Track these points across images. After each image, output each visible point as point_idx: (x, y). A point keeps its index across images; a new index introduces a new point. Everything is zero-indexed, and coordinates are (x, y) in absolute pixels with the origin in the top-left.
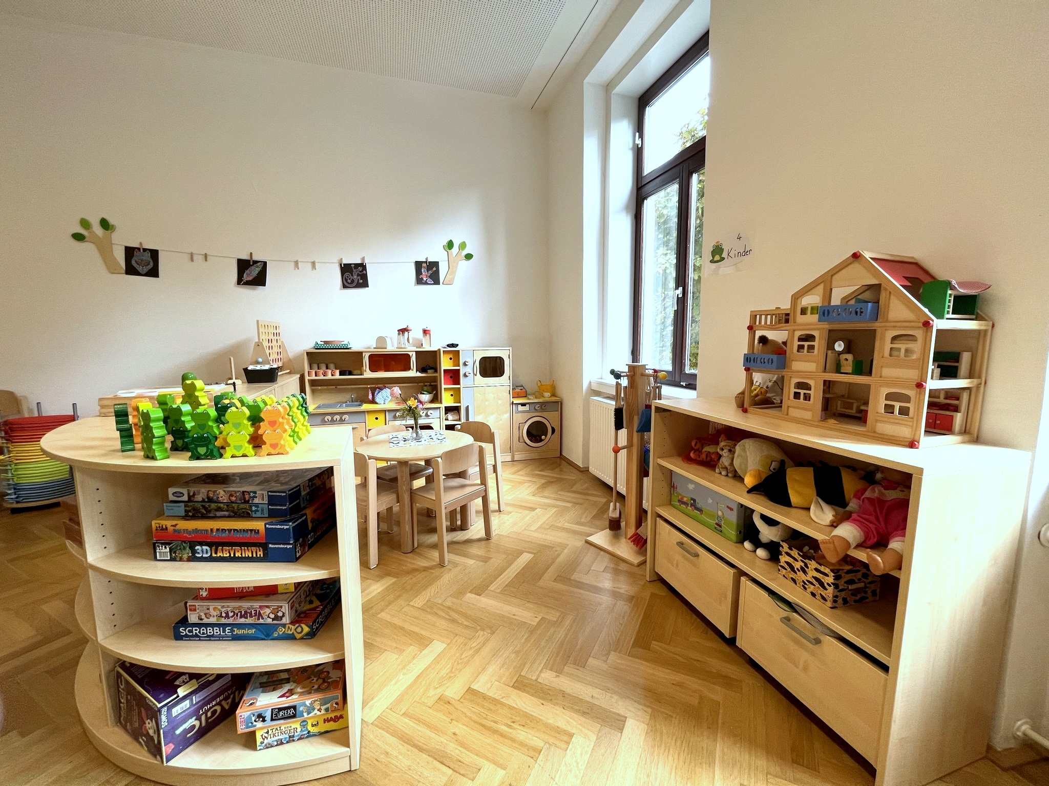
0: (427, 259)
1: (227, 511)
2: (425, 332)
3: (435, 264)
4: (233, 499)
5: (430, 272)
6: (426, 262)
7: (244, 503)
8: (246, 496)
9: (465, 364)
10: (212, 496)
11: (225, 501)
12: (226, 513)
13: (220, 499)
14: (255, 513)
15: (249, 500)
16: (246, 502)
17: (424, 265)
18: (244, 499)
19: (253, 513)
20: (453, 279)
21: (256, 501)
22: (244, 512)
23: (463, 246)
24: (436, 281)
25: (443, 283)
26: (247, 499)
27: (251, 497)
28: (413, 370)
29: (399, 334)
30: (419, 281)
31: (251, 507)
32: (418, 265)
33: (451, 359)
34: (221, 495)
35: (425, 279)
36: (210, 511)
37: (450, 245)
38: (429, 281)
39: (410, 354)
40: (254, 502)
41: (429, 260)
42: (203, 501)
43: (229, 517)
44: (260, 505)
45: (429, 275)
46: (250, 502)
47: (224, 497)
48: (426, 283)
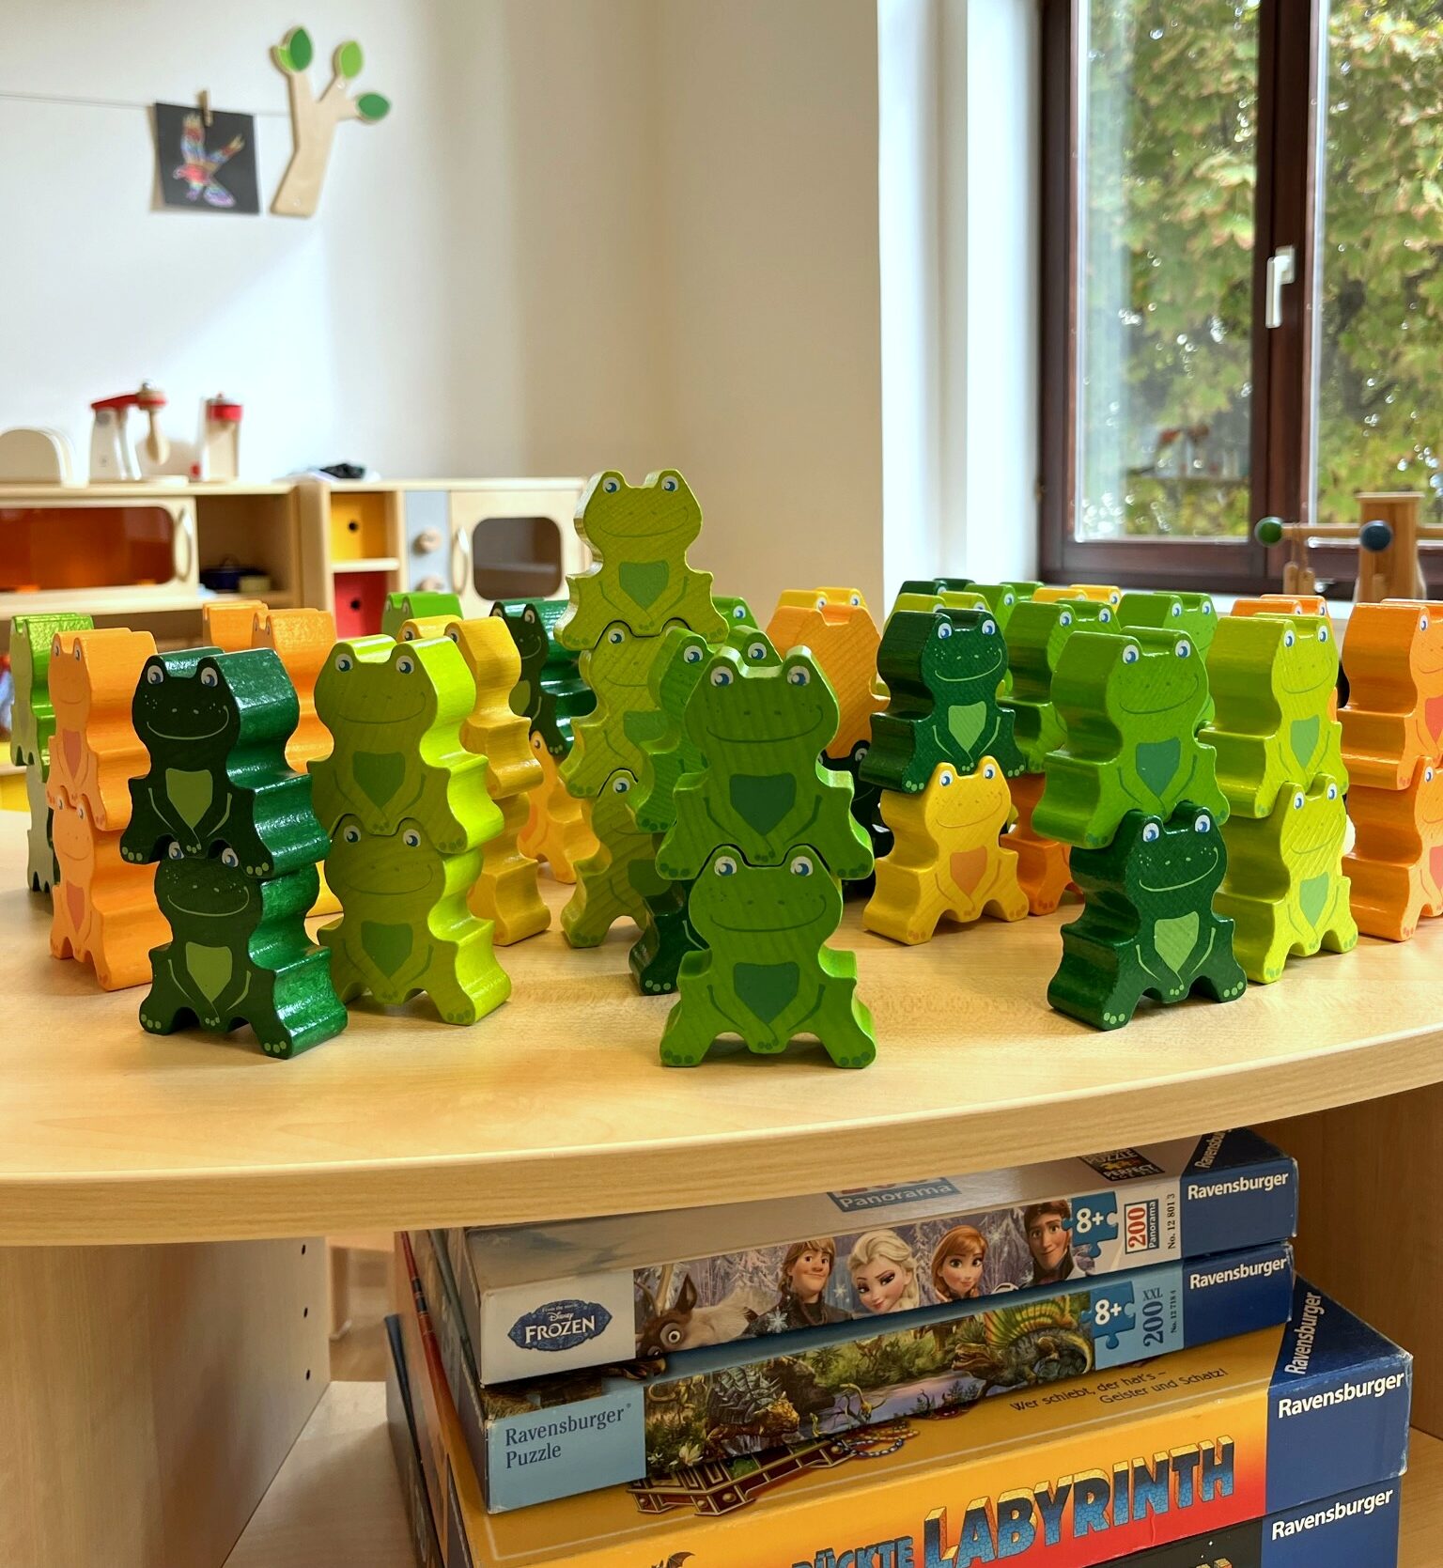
0: (203, 97)
1: (941, 1369)
2: (221, 413)
3: (239, 125)
4: (966, 1274)
5: (219, 156)
6: (200, 111)
7: (1035, 1288)
8: (1048, 1237)
9: (418, 548)
10: (815, 1283)
11: (908, 1305)
12: (934, 1388)
13: (878, 1291)
14: (1113, 1345)
15: (1067, 1264)
16: (1050, 1278)
17: (192, 123)
18: (1039, 1255)
19: (1100, 1343)
20: (312, 195)
21: (1112, 1258)
22: (1043, 1352)
23: (346, 60)
24: (246, 202)
25: (273, 210)
26: (1055, 1258)
27: (1079, 1240)
28: (183, 579)
29: (101, 421)
30: (172, 192)
31: (1087, 1303)
32: (167, 120)
33: (353, 527)
34: (881, 1266)
35: (196, 185)
36: (823, 1402)
37: (297, 48)
38: (215, 194)
39: (173, 507)
40: (1100, 1267)
41: (216, 103)
42: (758, 1335)
43: (954, 1407)
44: (1139, 1283)
45: (213, 168)
46: (1078, 1273)
47: (900, 1278)
48: (201, 204)
